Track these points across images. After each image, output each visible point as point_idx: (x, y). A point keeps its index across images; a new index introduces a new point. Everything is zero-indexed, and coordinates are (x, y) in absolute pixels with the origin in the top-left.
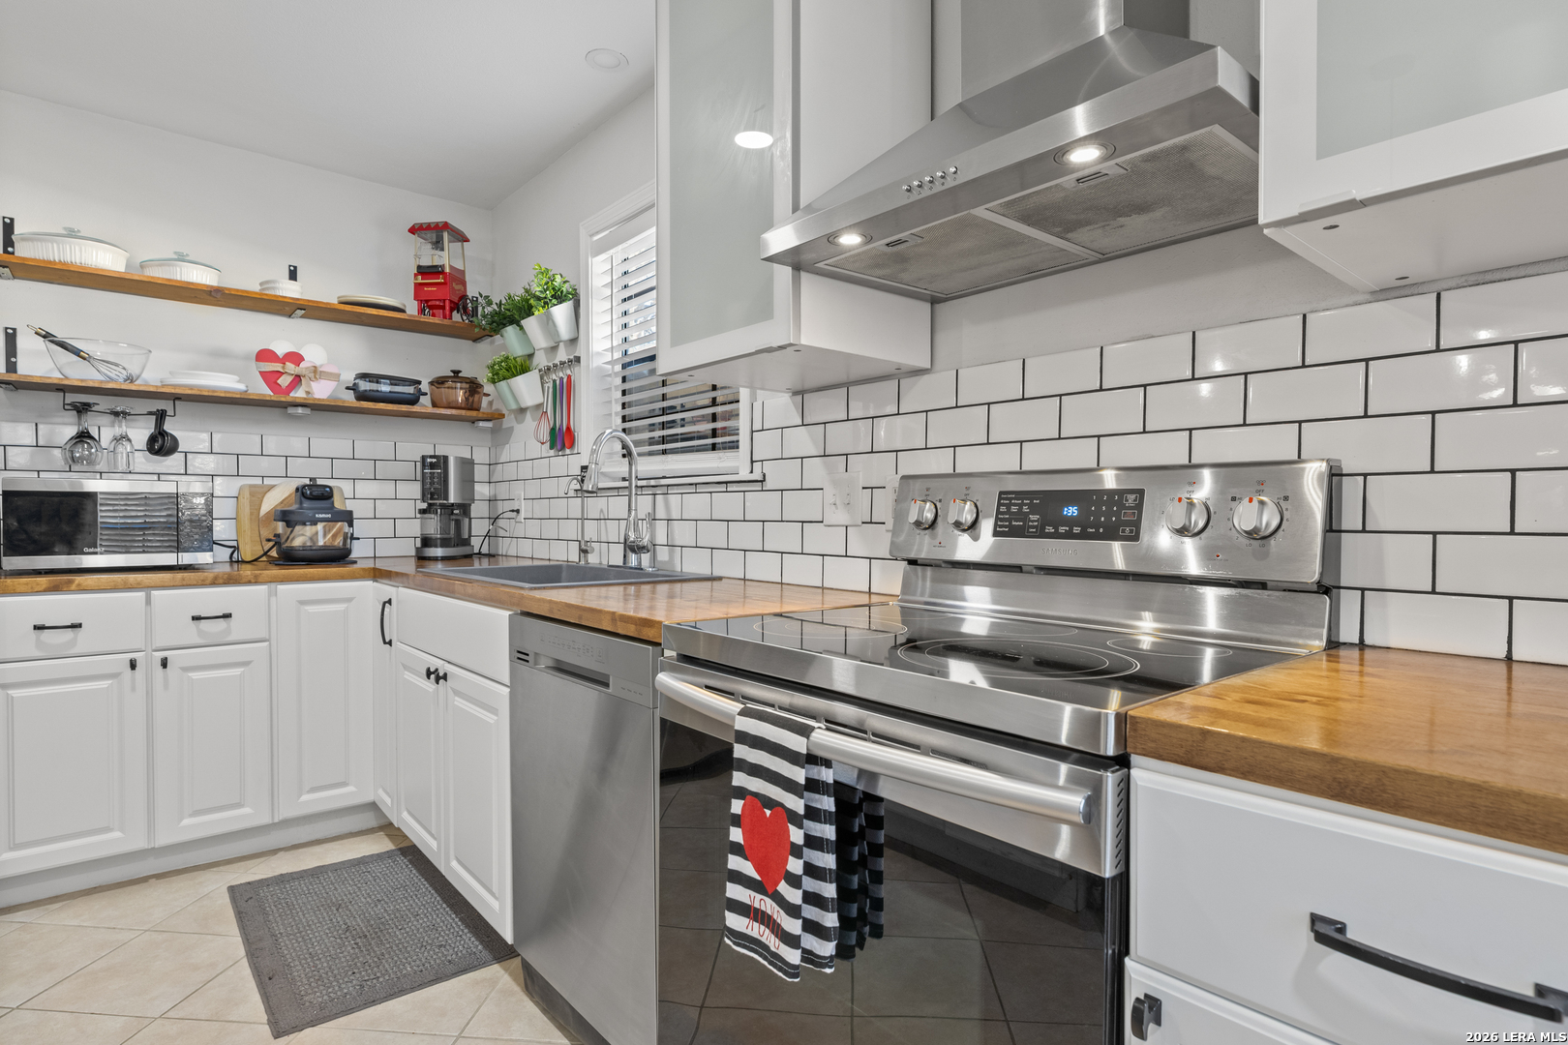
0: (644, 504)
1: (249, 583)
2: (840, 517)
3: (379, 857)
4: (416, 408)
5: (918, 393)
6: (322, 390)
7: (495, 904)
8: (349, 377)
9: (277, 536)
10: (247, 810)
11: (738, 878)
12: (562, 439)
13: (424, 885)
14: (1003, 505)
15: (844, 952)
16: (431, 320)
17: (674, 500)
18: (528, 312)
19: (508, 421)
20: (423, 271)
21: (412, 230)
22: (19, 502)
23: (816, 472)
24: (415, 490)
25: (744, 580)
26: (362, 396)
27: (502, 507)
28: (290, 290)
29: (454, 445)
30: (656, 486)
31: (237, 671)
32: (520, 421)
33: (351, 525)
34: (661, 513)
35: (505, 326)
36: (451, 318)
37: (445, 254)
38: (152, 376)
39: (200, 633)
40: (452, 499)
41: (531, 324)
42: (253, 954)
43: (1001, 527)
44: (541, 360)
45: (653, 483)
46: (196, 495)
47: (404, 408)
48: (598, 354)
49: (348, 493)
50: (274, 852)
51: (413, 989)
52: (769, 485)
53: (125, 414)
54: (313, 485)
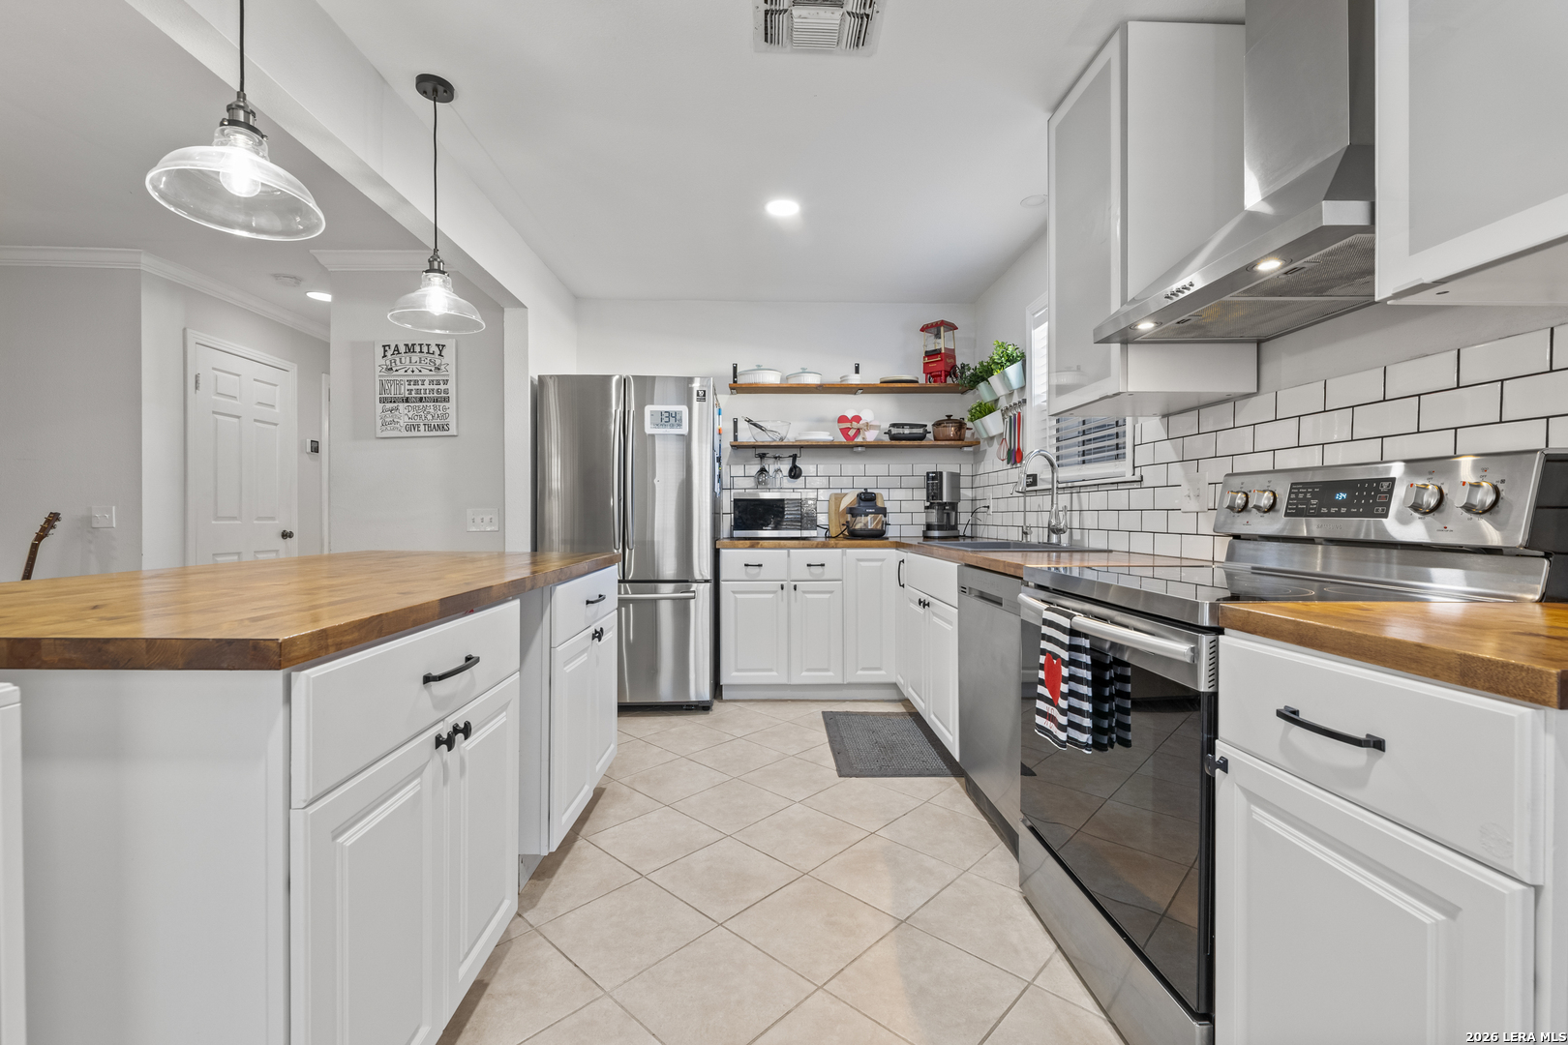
0: (1063, 500)
1: (833, 547)
2: (1193, 505)
3: (897, 714)
4: (923, 443)
5: (1249, 412)
6: (870, 436)
7: (950, 738)
8: (886, 426)
9: (847, 522)
10: (831, 674)
11: (1042, 697)
12: (1015, 456)
13: (919, 732)
14: (1293, 493)
15: (1097, 745)
16: (936, 385)
17: (1084, 496)
18: (990, 373)
19: (984, 445)
20: (929, 354)
21: (922, 330)
22: (740, 504)
23: (1177, 473)
24: (922, 494)
25: (1129, 552)
26: (893, 438)
27: (979, 504)
28: (855, 379)
29: (946, 464)
30: (1072, 488)
31: (827, 596)
32: (990, 445)
33: (885, 516)
34: (1076, 507)
35: (979, 383)
36: (945, 382)
37: (941, 341)
38: (792, 435)
39: (811, 574)
40: (945, 500)
41: (994, 380)
42: (831, 742)
43: (1290, 509)
44: (1003, 403)
45: (1070, 485)
46: (810, 499)
47: (916, 443)
48: (1039, 396)
49: (886, 498)
50: (845, 701)
51: (906, 776)
52: (1145, 483)
53: (779, 457)
54: (866, 493)
